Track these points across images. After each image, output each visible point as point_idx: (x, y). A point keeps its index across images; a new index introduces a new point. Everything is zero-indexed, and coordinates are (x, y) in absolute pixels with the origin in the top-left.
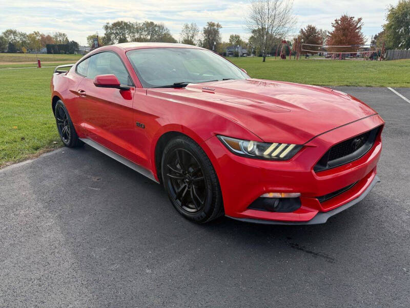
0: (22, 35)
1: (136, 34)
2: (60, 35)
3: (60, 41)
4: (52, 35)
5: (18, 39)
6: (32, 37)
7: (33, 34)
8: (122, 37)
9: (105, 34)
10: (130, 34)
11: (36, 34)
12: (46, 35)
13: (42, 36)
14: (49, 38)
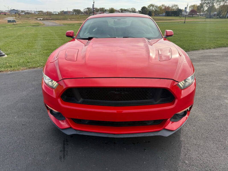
0: (156, 7)
1: (221, 3)
2: (175, 6)
3: (174, 9)
4: (170, 6)
5: (153, 9)
6: (160, 8)
7: (161, 6)
8: (211, 5)
9: (200, 4)
10: (217, 3)
11: (163, 6)
12: (167, 6)
13: (165, 7)
14: (168, 8)
